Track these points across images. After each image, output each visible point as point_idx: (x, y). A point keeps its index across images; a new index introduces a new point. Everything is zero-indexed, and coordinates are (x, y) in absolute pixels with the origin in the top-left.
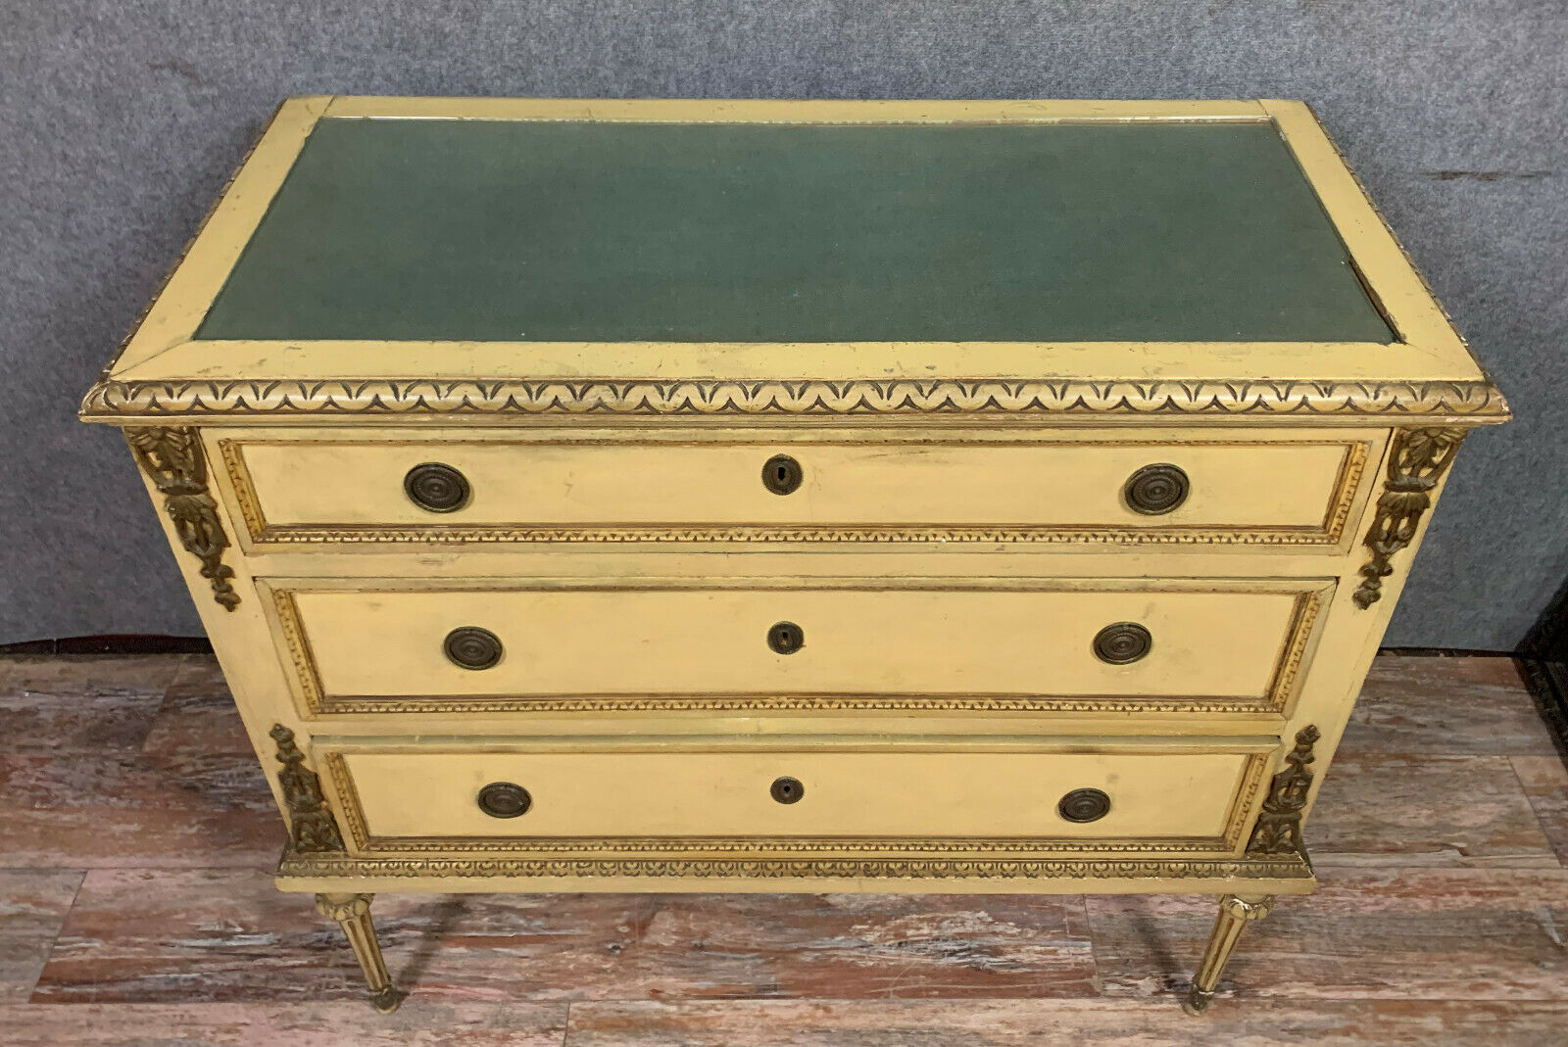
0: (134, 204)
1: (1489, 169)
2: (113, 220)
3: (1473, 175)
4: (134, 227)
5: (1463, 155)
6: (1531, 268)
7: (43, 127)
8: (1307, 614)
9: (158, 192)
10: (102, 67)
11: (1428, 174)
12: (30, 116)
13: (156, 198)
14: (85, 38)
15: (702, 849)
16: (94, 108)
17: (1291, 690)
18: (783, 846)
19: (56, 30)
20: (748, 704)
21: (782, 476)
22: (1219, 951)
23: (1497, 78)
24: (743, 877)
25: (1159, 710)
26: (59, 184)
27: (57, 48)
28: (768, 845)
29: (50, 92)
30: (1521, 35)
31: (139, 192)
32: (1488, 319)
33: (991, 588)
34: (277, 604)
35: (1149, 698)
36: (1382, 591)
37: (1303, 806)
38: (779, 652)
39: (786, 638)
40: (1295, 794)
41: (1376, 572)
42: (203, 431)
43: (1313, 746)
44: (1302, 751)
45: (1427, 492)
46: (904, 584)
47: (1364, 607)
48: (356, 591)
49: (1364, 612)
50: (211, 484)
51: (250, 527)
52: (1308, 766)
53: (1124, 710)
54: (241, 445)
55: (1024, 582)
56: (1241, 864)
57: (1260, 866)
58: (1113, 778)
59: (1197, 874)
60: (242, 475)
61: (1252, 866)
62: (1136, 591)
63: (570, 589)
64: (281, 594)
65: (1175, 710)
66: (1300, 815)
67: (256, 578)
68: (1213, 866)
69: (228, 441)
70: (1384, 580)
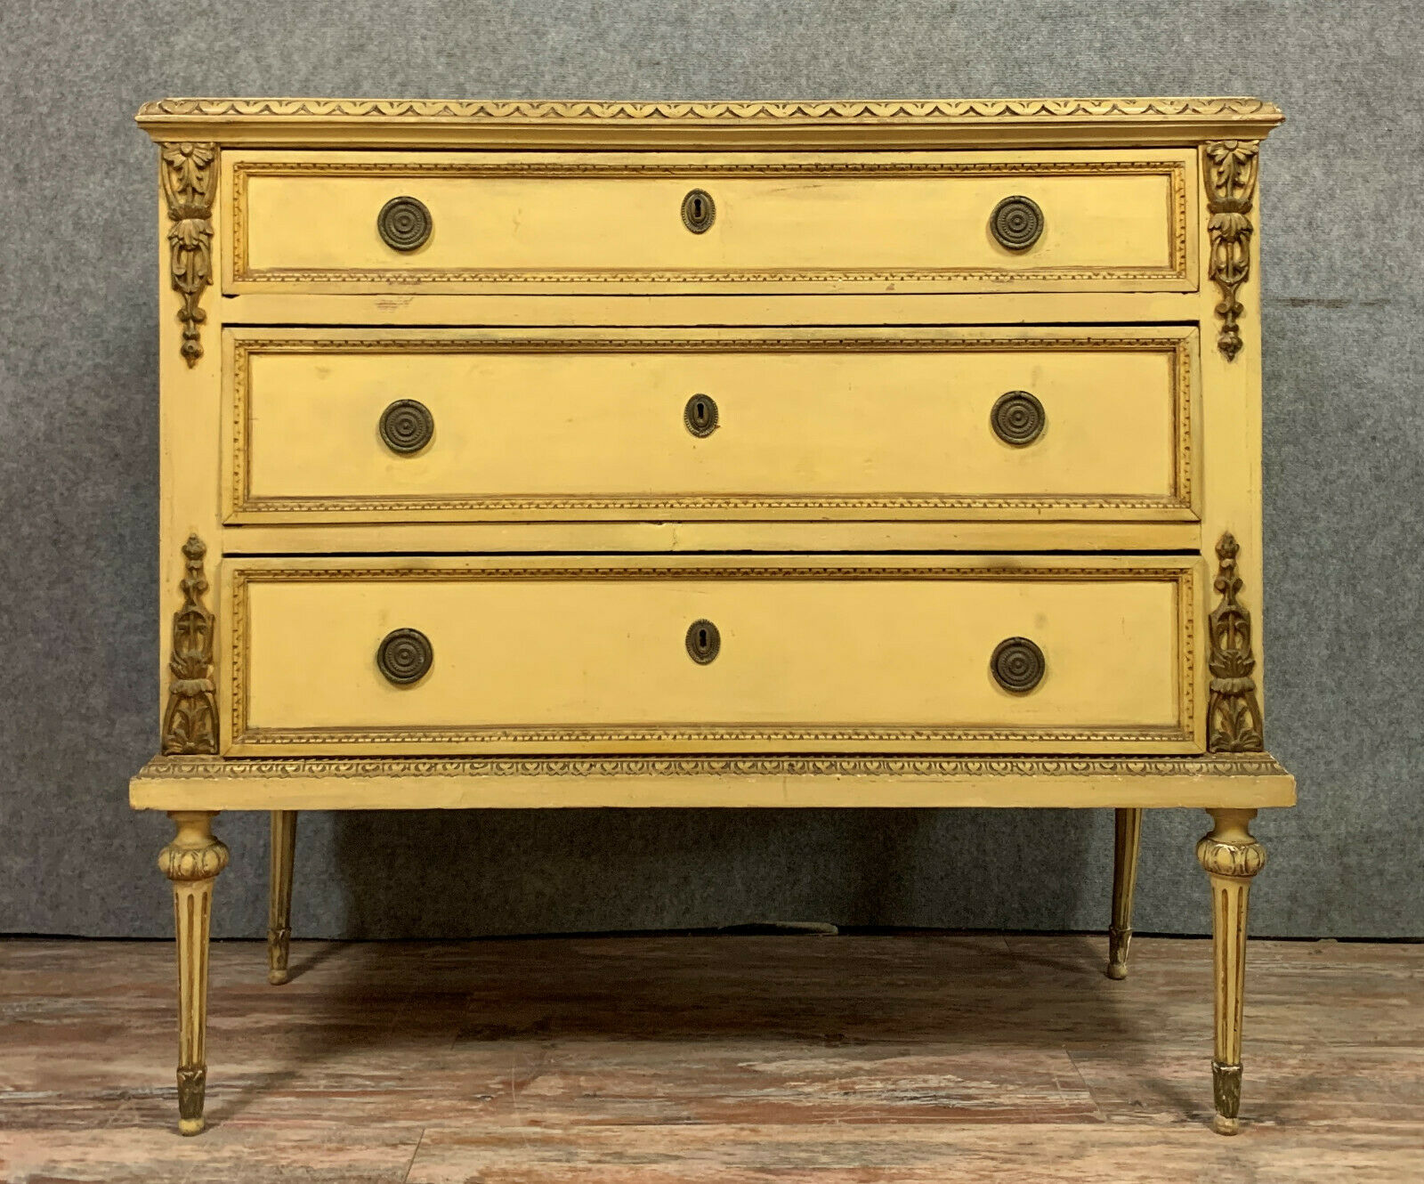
0: (106, 336)
1: (1332, 296)
2: (80, 353)
3: (1319, 302)
4: (98, 360)
5: (1304, 283)
6: (1407, 403)
7: (49, 262)
8: (1182, 371)
9: (132, 325)
10: (119, 205)
11: (1279, 301)
12: (42, 251)
13: (126, 330)
14: (112, 179)
15: (610, 739)
16: (100, 242)
17: (1191, 473)
18: (699, 735)
19: (90, 172)
20: (665, 504)
21: (698, 214)
22: (1226, 969)
23: (1310, 209)
24: (654, 775)
25: (1068, 506)
26: (43, 318)
27: (87, 187)
28: (682, 735)
29: (67, 229)
30: (1317, 172)
31: (114, 322)
32: (1386, 460)
33: (887, 341)
34: (236, 361)
35: (1057, 497)
36: (1243, 336)
37: (1253, 664)
38: (695, 434)
39: (702, 415)
40: (1238, 646)
41: (1230, 312)
42: (225, 153)
43: (1235, 564)
44: (1227, 571)
45: (1246, 216)
46: (809, 337)
47: (1231, 359)
48: (310, 349)
49: (1233, 364)
50: (215, 211)
51: (235, 264)
52: (1241, 596)
53: (1033, 506)
54: (250, 175)
55: (916, 332)
56: (1207, 763)
57: (1228, 766)
58: (1041, 620)
59: (1160, 772)
60: (243, 207)
61: (1219, 766)
62: (1019, 344)
63: (505, 345)
64: (242, 350)
65: (1084, 506)
66: (1253, 682)
67: (225, 325)
68: (1176, 766)
69: (241, 166)
70: (1240, 322)
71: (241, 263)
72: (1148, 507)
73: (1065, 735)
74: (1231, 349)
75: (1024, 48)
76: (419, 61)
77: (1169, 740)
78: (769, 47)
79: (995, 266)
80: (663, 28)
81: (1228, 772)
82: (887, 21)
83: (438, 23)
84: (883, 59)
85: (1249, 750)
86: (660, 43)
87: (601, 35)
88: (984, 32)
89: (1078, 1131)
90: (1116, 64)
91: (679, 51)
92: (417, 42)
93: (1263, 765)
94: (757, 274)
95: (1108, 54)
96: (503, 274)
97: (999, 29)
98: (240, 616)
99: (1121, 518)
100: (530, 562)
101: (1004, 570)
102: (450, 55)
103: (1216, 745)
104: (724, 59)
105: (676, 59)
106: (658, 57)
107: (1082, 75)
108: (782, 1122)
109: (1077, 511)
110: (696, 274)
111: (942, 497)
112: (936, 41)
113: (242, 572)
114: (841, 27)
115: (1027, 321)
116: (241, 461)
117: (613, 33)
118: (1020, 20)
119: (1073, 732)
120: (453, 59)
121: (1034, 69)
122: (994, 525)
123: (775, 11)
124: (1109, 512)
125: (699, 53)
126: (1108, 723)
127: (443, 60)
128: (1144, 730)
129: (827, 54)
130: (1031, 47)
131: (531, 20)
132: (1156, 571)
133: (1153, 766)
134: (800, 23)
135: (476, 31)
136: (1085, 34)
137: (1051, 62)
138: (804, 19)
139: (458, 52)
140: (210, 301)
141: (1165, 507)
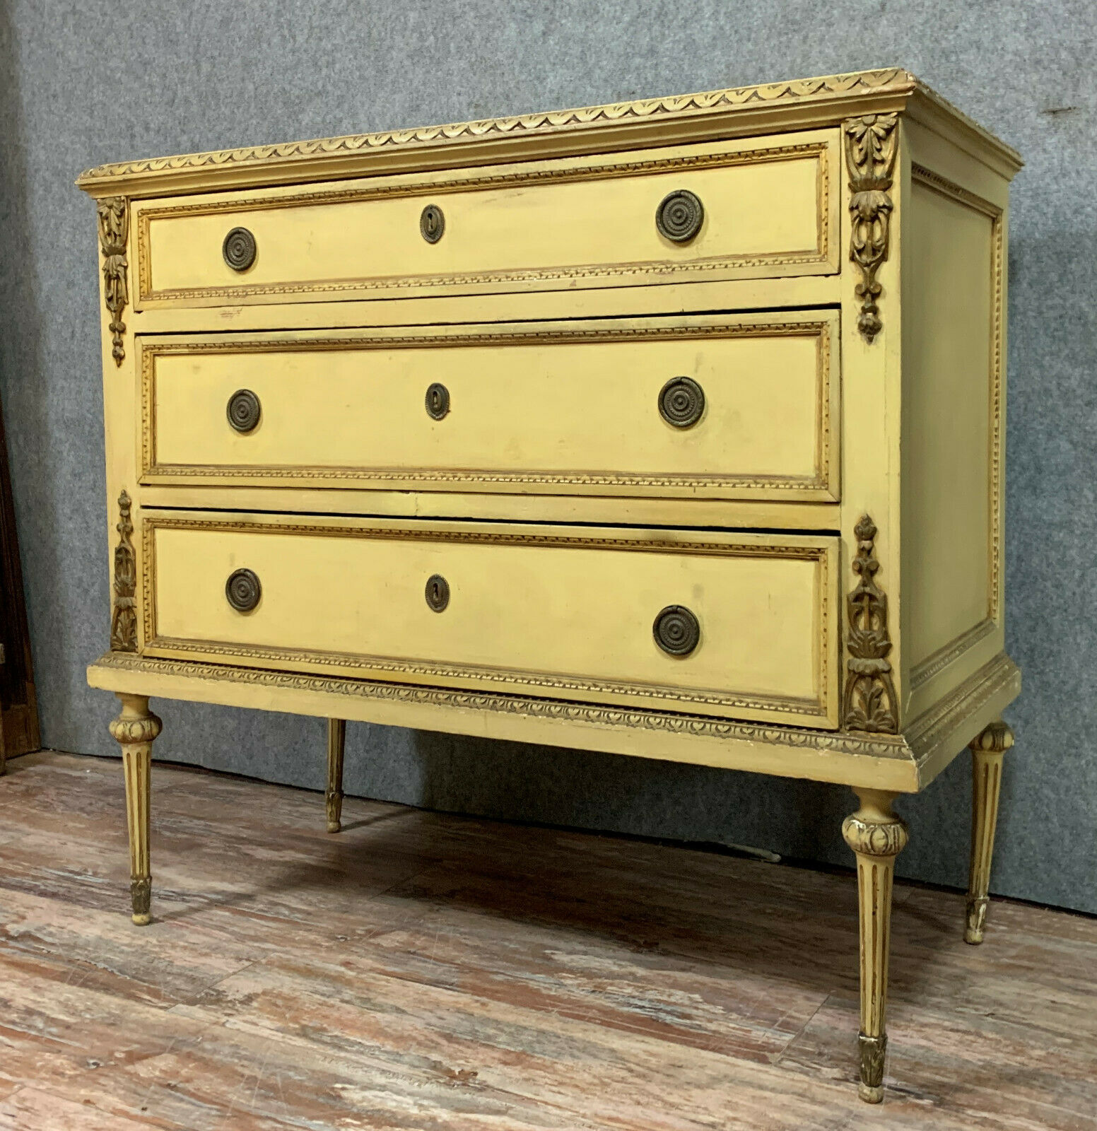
8: (825, 354)
17: (830, 455)
18: (432, 670)
20: (410, 476)
21: (433, 227)
24: (397, 700)
25: (720, 485)
28: (420, 669)
33: (573, 334)
34: (143, 361)
35: (712, 476)
36: (883, 318)
37: (889, 646)
38: (434, 418)
39: (438, 401)
40: (876, 628)
41: (870, 294)
42: (133, 204)
43: (873, 546)
44: (866, 552)
45: (887, 192)
46: (512, 331)
47: (870, 340)
48: (186, 351)
49: (872, 347)
50: (128, 248)
51: (141, 287)
52: (878, 579)
53: (691, 485)
54: (151, 219)
55: (596, 324)
56: (837, 739)
57: (857, 744)
58: (698, 591)
59: (791, 744)
60: (146, 243)
61: (849, 744)
62: (681, 332)
63: (302, 344)
64: (148, 353)
65: (734, 486)
66: (889, 665)
67: (137, 335)
68: (808, 738)
69: (143, 213)
70: (880, 303)
71: (145, 286)
72: (791, 488)
73: (714, 699)
74: (870, 330)
75: (951, 37)
76: (456, 113)
77: (805, 713)
78: (723, 66)
79: (664, 258)
80: (638, 60)
81: (856, 751)
82: (823, 28)
83: (468, 81)
84: (820, 65)
85: (883, 731)
86: (635, 74)
87: (588, 74)
88: (912, 27)
89: (734, 1065)
90: (1042, 43)
91: (650, 79)
92: (455, 98)
93: (891, 748)
94: (475, 277)
95: (1034, 33)
96: (300, 286)
97: (927, 22)
98: (149, 552)
99: (765, 498)
100: (318, 521)
101: (664, 543)
102: (477, 106)
103: (848, 723)
104: (687, 82)
105: (649, 86)
106: (633, 88)
107: (1008, 57)
108: (512, 1003)
109: (727, 491)
110: (428, 279)
111: (618, 475)
112: (867, 41)
113: (148, 520)
114: (784, 39)
115: (686, 310)
116: (148, 435)
117: (598, 71)
118: (948, 10)
119: (721, 696)
120: (479, 109)
121: (961, 57)
122: (660, 502)
123: (728, 32)
124: (756, 493)
125: (666, 79)
126: (751, 691)
127: (472, 110)
128: (786, 701)
129: (772, 66)
130: (959, 35)
131: (535, 68)
132: (796, 550)
133: (788, 736)
134: (749, 40)
135: (494, 83)
136: (1010, 17)
137: (979, 48)
138: (753, 35)
139: (482, 102)
140: (128, 316)
141: (806, 488)
